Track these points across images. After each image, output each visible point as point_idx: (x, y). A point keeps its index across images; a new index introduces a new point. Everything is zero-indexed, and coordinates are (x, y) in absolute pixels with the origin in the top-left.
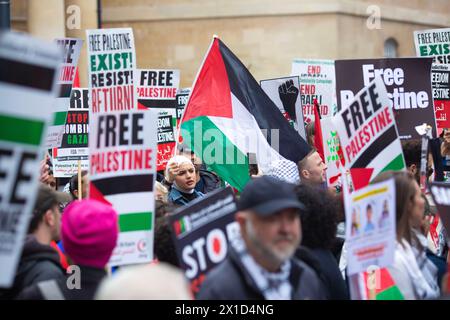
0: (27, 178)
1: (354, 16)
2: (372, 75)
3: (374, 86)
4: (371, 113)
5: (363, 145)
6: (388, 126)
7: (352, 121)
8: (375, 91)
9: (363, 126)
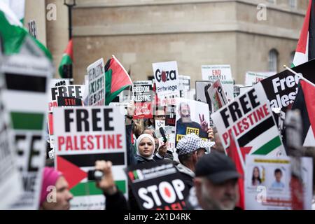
0: (37, 153)
1: (248, 33)
2: (278, 84)
3: (253, 90)
4: (250, 109)
5: (241, 131)
6: (266, 118)
7: (230, 115)
8: (254, 94)
9: (242, 118)
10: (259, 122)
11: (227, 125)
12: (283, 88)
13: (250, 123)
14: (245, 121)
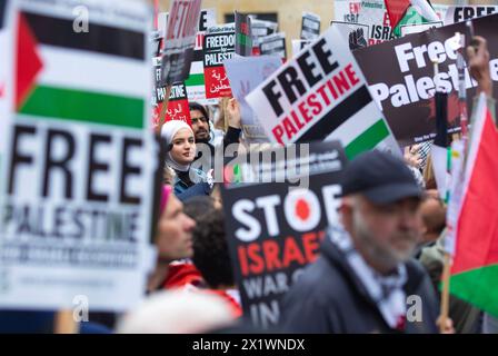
0: (137, 171)
3: (323, 42)
4: (320, 77)
5: (308, 119)
6: (353, 89)
7: (283, 93)
8: (325, 48)
9: (306, 96)
10: (341, 98)
11: (278, 110)
12: (421, 63)
13: (323, 103)
14: (312, 100)
